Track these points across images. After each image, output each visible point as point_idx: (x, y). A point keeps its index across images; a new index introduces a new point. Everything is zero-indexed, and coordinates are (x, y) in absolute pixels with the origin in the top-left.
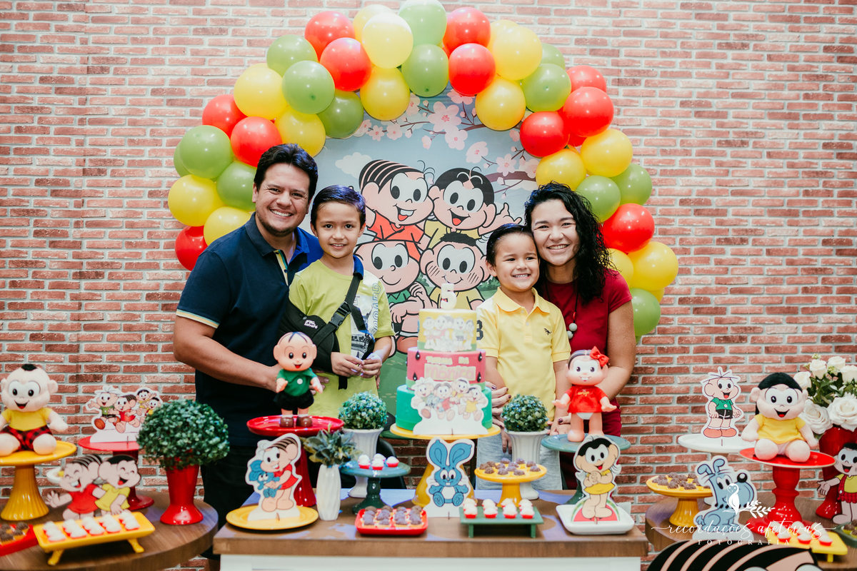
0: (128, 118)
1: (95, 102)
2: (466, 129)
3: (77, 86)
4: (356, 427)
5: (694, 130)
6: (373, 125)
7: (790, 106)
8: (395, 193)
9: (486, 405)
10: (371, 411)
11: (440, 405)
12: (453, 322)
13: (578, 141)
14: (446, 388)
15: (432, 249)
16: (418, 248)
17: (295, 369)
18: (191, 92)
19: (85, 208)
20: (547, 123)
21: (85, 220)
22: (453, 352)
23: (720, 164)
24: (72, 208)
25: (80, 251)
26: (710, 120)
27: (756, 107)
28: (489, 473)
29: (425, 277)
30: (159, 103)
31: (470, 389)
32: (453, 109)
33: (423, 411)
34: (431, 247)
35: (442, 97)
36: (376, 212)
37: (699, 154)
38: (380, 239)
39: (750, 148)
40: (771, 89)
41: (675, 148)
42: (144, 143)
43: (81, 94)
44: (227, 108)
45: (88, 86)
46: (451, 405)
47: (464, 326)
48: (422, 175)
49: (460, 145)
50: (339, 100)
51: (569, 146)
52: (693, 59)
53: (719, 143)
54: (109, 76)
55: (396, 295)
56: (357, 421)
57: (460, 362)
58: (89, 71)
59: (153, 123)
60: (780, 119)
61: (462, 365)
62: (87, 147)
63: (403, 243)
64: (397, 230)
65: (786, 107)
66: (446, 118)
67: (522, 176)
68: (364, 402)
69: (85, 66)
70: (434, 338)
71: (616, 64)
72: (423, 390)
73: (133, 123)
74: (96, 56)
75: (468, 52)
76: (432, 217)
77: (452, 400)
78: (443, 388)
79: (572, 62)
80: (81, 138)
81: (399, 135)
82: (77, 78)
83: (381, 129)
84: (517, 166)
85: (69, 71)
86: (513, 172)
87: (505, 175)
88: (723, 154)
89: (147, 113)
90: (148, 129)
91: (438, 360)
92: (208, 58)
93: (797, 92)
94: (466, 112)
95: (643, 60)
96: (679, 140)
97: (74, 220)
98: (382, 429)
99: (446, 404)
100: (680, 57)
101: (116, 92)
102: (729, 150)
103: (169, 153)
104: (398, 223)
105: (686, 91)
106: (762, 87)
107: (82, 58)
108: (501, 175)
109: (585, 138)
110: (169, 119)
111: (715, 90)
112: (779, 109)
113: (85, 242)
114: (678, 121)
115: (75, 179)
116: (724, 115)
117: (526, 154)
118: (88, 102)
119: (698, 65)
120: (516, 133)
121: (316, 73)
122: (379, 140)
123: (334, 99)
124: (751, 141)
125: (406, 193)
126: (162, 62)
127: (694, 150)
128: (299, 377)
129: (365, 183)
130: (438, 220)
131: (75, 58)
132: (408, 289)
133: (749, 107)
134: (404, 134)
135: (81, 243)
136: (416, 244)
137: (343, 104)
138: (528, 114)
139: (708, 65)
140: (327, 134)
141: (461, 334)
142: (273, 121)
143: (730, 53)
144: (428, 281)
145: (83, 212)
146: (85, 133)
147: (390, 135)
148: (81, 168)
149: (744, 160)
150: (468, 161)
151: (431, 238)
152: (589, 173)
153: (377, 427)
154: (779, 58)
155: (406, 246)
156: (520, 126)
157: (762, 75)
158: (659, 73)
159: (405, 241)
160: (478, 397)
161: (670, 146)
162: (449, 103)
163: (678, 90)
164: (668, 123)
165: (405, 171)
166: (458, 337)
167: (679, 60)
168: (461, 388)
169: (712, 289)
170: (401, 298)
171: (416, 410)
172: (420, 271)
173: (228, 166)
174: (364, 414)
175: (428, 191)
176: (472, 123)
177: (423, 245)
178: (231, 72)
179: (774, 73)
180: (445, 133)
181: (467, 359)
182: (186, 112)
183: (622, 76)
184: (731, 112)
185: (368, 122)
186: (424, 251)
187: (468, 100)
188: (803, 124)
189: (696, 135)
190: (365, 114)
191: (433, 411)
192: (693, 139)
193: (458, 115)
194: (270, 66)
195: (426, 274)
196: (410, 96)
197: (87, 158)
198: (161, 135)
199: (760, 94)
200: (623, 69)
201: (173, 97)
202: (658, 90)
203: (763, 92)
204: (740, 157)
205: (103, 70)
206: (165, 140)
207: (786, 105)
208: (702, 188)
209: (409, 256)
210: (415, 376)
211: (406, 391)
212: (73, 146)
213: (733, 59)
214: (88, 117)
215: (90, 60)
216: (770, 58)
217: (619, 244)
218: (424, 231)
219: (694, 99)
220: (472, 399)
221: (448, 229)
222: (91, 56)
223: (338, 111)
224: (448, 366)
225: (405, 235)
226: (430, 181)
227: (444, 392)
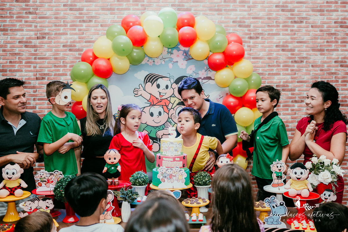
0: (54, 56)
1: (40, 51)
2: (186, 60)
3: (33, 44)
4: (137, 185)
5: (281, 57)
6: (149, 59)
7: (321, 46)
8: (158, 86)
9: (186, 177)
10: (142, 179)
11: (168, 177)
12: (173, 144)
13: (232, 64)
14: (171, 170)
15: (173, 109)
16: (168, 108)
17: (111, 164)
18: (78, 46)
19: (37, 93)
20: (218, 58)
21: (37, 98)
22: (173, 156)
23: (292, 70)
24: (32, 93)
25: (35, 110)
26: (288, 53)
27: (307, 47)
28: (187, 203)
29: (171, 120)
30: (66, 51)
31: (180, 170)
32: (181, 52)
33: (162, 179)
34: (173, 107)
35: (176, 47)
36: (151, 94)
37: (284, 66)
38: (152, 105)
39: (304, 64)
40: (313, 39)
41: (274, 64)
42: (60, 66)
43: (34, 47)
44: (91, 54)
45: (38, 44)
46: (173, 177)
47: (178, 145)
48: (169, 79)
49: (184, 67)
50: (134, 50)
51: (228, 66)
52: (281, 28)
53: (292, 62)
54: (46, 40)
55: (159, 127)
56: (137, 183)
57: (176, 160)
58: (38, 38)
59: (63, 58)
60: (317, 51)
61: (177, 161)
62: (38, 68)
63: (162, 106)
64: (159, 101)
65: (319, 47)
66: (178, 56)
67: (209, 78)
68: (140, 175)
69: (36, 36)
70: (166, 150)
71: (249, 30)
72: (162, 171)
73: (56, 59)
74: (40, 32)
75: (186, 30)
76: (173, 96)
77: (173, 175)
78: (169, 170)
79: (231, 30)
80: (35, 65)
81: (160, 63)
82: (33, 41)
83: (152, 61)
84: (207, 74)
85: (30, 38)
86: (205, 77)
87: (202, 78)
88: (293, 66)
89: (61, 55)
90: (62, 61)
91: (167, 159)
92: (85, 32)
93: (323, 40)
94: (186, 53)
95: (260, 29)
96: (275, 61)
97: (33, 98)
98: (147, 185)
99: (171, 176)
100: (275, 27)
101: (49, 46)
102: (296, 65)
103: (70, 70)
104: (159, 98)
105: (278, 41)
106: (309, 38)
107: (35, 33)
108: (201, 78)
109: (234, 63)
110: (70, 56)
111: (290, 40)
112: (316, 47)
113: (38, 107)
114: (275, 53)
115: (33, 81)
116: (294, 50)
117: (210, 70)
118: (38, 51)
119: (283, 30)
120: (206, 61)
121: (125, 40)
122: (152, 65)
123: (133, 50)
124: (305, 61)
125: (163, 86)
126: (66, 34)
127: (282, 65)
128: (112, 166)
129: (146, 83)
130: (175, 97)
131: (32, 33)
132: (164, 124)
133: (304, 47)
134: (161, 63)
135: (36, 107)
136: (167, 106)
137: (136, 52)
138: (211, 53)
139: (287, 30)
140: (130, 63)
141: (176, 149)
142: (109, 59)
143: (296, 25)
144: (172, 121)
145: (37, 95)
146: (37, 63)
147: (156, 63)
148: (35, 77)
149: (302, 68)
150: (187, 73)
151: (173, 104)
152: (236, 77)
153: (145, 185)
154: (316, 27)
155: (163, 108)
156: (208, 58)
157: (309, 33)
158: (267, 34)
159: (163, 105)
160: (183, 173)
161: (272, 63)
162: (179, 50)
163: (275, 40)
164: (271, 54)
165: (162, 77)
166: (175, 150)
167: (275, 28)
168: (177, 170)
169: (289, 121)
170: (161, 128)
171: (159, 179)
172: (169, 117)
173: (91, 78)
174: (139, 180)
175: (171, 85)
176: (188, 57)
177: (170, 107)
178: (94, 37)
179: (314, 33)
180: (178, 62)
181: (179, 158)
182: (76, 54)
183: (252, 35)
184: (297, 49)
185: (147, 58)
186: (170, 109)
187: (187, 49)
188: (326, 53)
189: (282, 59)
190: (145, 55)
191: (166, 179)
192: (281, 60)
193: (183, 55)
194: (107, 37)
195: (171, 119)
196: (163, 47)
197: (38, 73)
198: (67, 63)
199: (308, 42)
200: (252, 32)
201: (71, 48)
202: (266, 41)
203: (310, 40)
204: (301, 67)
205: (44, 38)
206: (68, 65)
207: (319, 45)
208: (285, 80)
209: (164, 111)
210: (159, 165)
211: (156, 171)
212: (32, 68)
213: (297, 27)
214: (38, 57)
215: (38, 34)
216: (312, 27)
217: (248, 105)
218: (170, 101)
219: (281, 44)
220: (180, 174)
221: (180, 100)
222: (38, 32)
223: (135, 54)
224: (171, 161)
225: (163, 103)
226: (172, 81)
227: (169, 172)
